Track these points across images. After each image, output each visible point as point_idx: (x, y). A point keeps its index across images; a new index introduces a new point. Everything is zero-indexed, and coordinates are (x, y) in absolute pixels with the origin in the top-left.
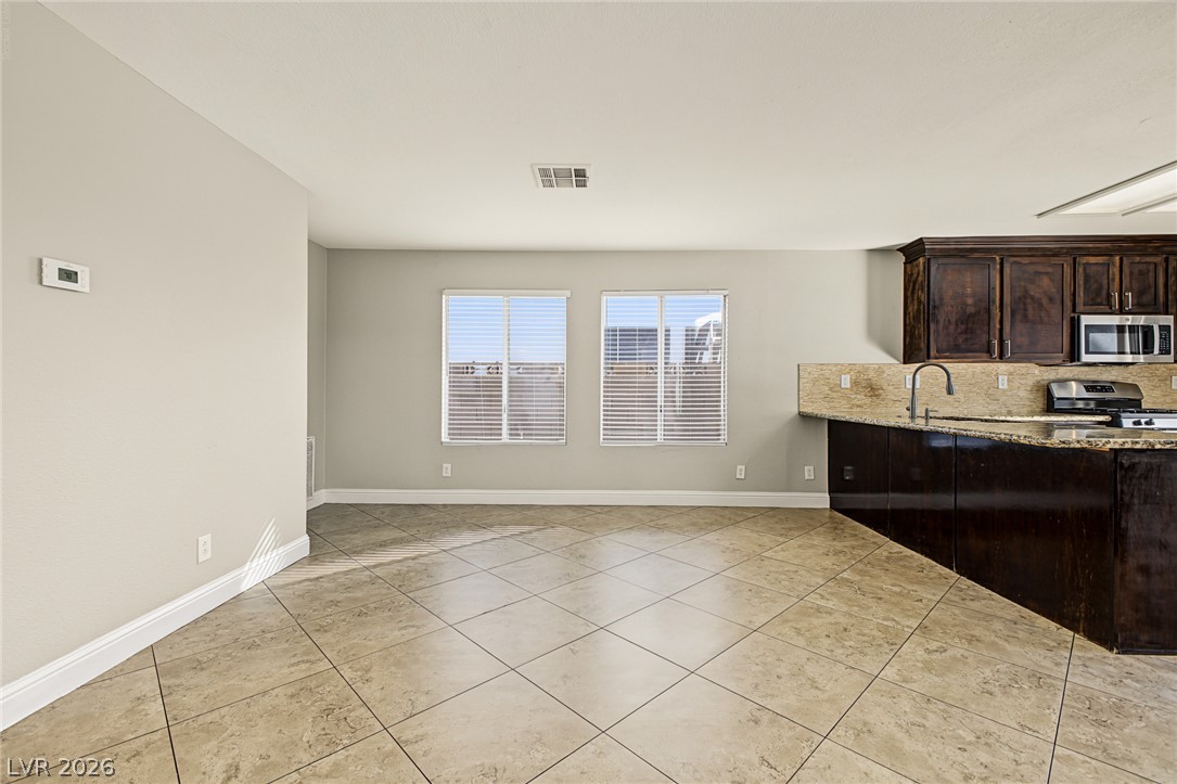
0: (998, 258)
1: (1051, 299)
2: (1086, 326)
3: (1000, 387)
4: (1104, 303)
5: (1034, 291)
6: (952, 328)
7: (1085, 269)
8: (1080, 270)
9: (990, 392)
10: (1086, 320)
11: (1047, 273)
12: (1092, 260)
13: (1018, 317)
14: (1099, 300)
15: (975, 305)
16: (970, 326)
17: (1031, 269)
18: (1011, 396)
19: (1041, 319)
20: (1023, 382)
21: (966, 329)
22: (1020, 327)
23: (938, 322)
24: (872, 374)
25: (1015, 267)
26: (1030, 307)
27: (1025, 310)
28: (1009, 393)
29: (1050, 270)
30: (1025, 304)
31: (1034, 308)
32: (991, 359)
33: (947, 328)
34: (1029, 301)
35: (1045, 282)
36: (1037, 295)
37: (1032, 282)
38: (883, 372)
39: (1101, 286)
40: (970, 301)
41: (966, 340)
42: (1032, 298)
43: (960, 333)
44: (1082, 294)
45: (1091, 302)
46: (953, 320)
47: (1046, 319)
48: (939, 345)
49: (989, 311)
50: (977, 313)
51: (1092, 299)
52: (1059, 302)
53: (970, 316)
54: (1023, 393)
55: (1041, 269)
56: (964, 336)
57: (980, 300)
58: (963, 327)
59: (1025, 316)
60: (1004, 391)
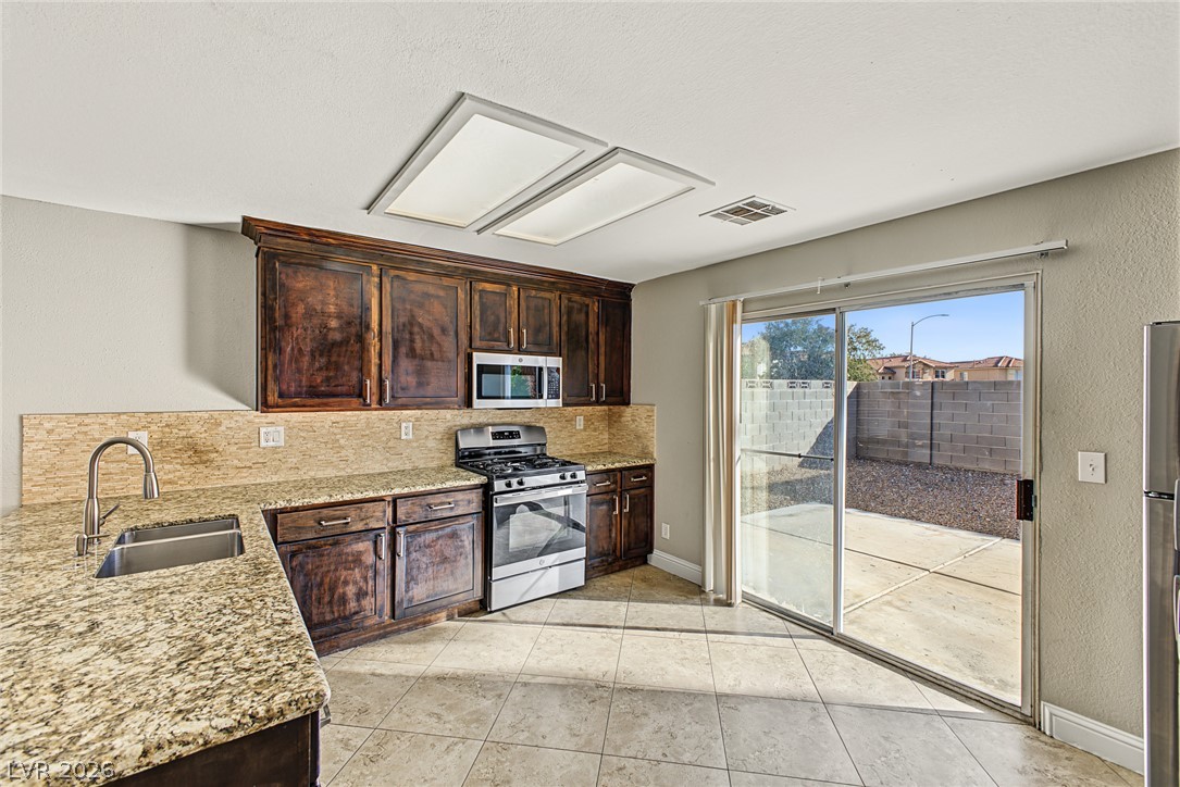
0: (375, 268)
1: (444, 331)
2: (478, 365)
3: (403, 437)
4: (502, 338)
5: (423, 318)
6: (306, 359)
7: (481, 297)
8: (476, 298)
9: (390, 444)
10: (480, 358)
11: (438, 297)
12: (488, 287)
13: (403, 350)
14: (496, 335)
15: (341, 329)
16: (334, 359)
17: (419, 288)
18: (418, 447)
19: (432, 354)
20: (432, 429)
21: (329, 362)
22: (405, 364)
23: (281, 351)
24: (195, 428)
25: (396, 284)
26: (417, 338)
27: (412, 341)
28: (415, 444)
29: (441, 293)
30: (411, 333)
31: (423, 341)
32: (366, 406)
33: (297, 361)
34: (416, 329)
35: (437, 308)
36: (426, 324)
37: (421, 306)
38: (220, 424)
39: (498, 318)
40: (334, 323)
41: (328, 379)
42: (421, 326)
43: (320, 369)
44: (478, 327)
45: (488, 338)
46: (307, 349)
47: (437, 355)
48: (284, 387)
49: (361, 339)
50: (345, 342)
51: (490, 334)
52: (452, 333)
53: (334, 344)
54: (431, 444)
55: (431, 290)
56: (324, 373)
57: (349, 324)
58: (323, 360)
59: (412, 350)
60: (409, 442)
